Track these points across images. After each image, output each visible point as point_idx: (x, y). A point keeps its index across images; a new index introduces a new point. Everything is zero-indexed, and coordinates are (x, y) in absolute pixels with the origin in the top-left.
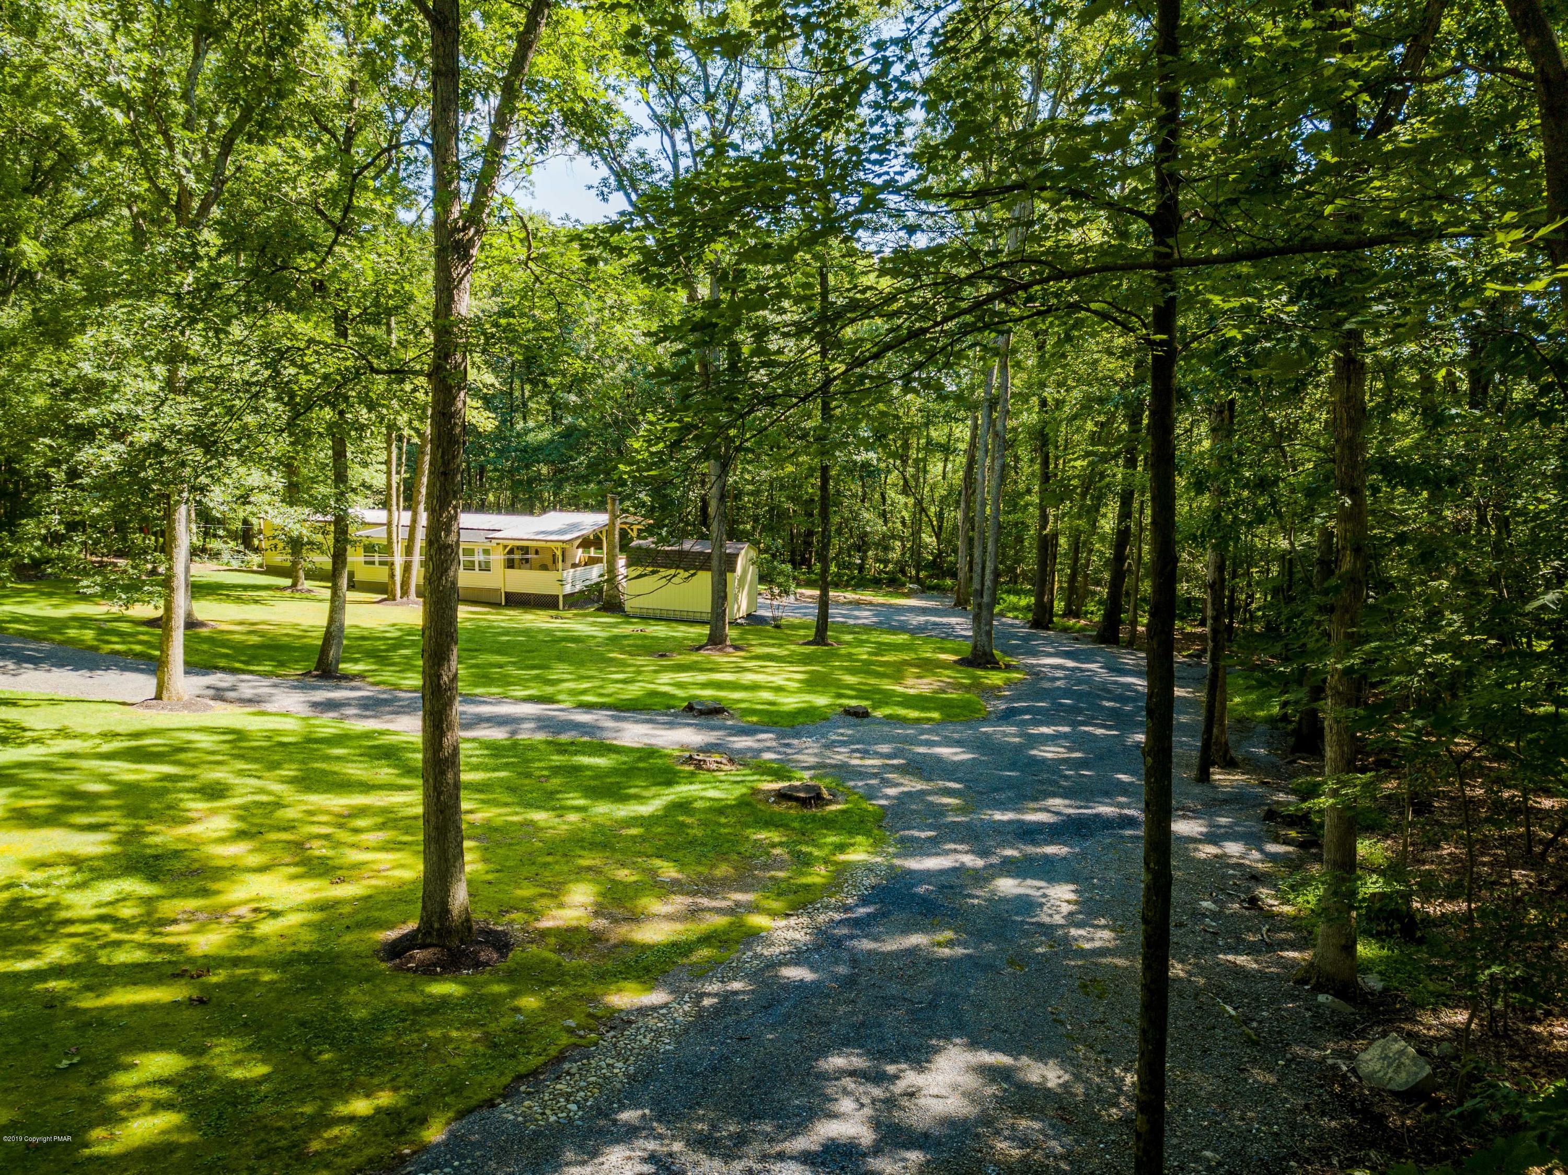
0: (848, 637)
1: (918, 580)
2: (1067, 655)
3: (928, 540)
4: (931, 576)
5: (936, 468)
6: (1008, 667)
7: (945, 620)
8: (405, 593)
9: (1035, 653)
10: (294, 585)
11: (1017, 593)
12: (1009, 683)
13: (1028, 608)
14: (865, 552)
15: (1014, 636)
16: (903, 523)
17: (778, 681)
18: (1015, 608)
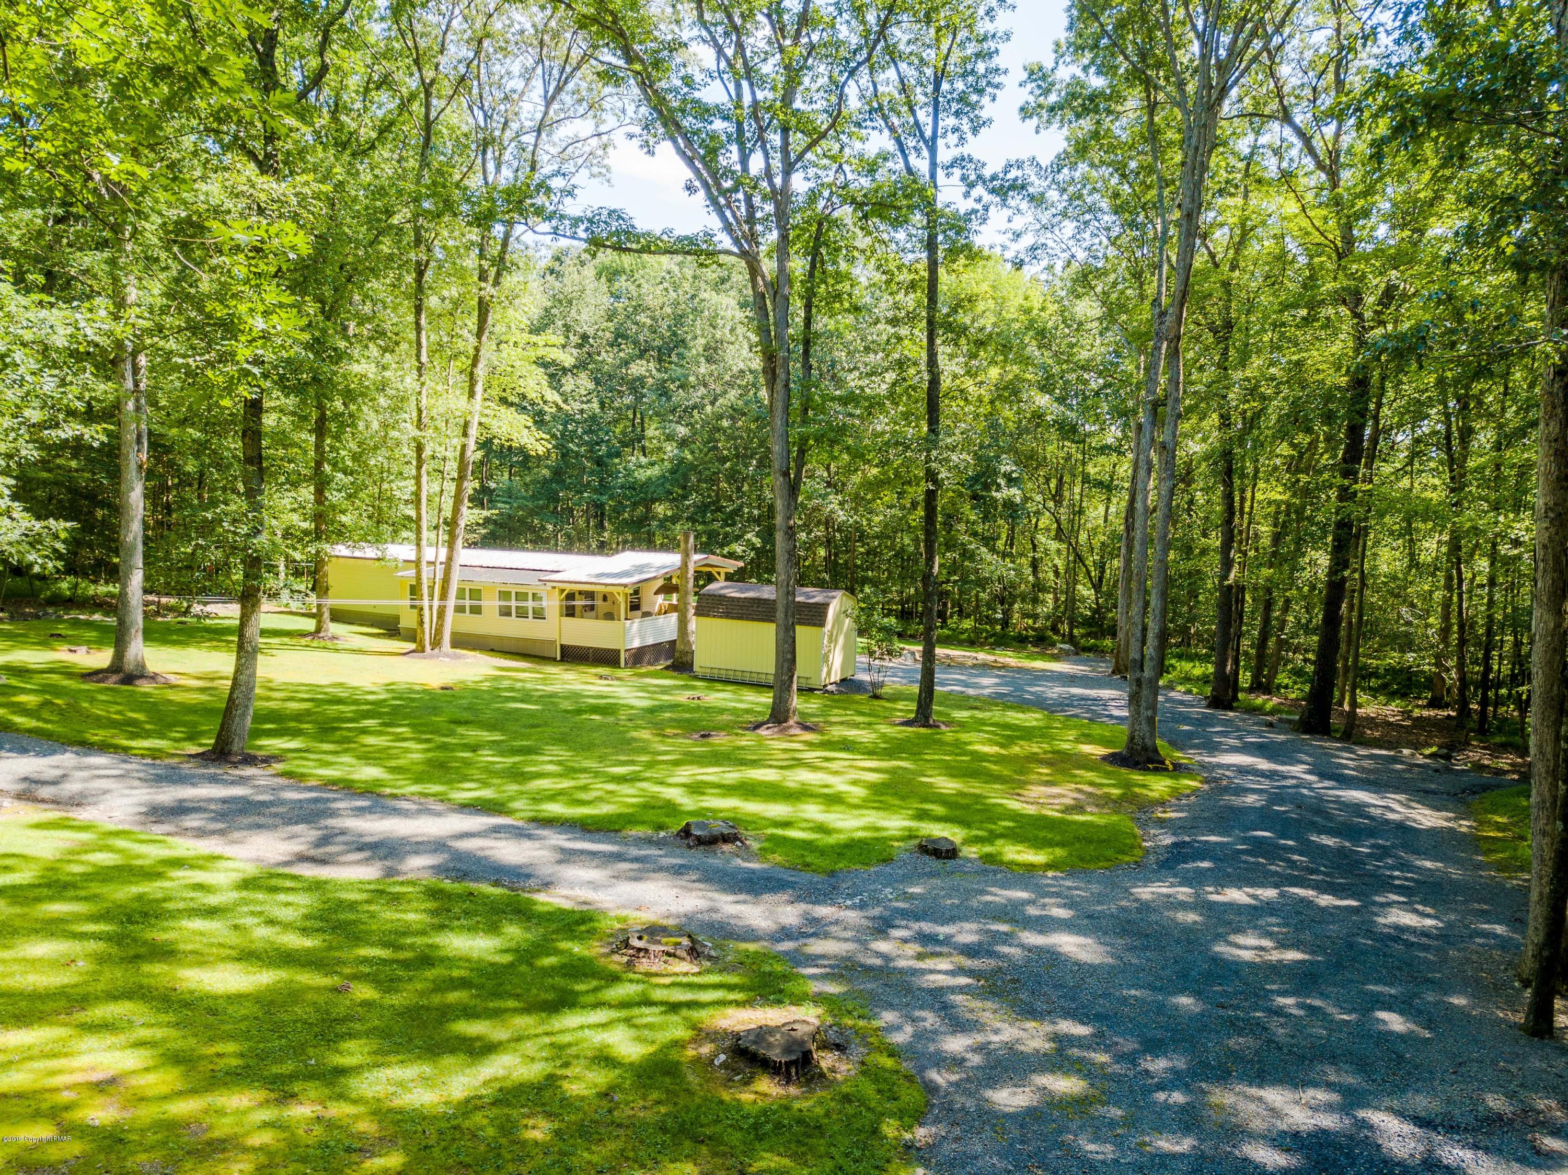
0: (961, 715)
1: (1071, 639)
2: (1261, 750)
3: (1086, 593)
4: (1088, 635)
5: (1095, 512)
6: (1178, 769)
7: (1092, 693)
8: (436, 643)
9: (1213, 748)
10: (318, 630)
11: (1191, 658)
12: (1177, 794)
13: (1205, 679)
14: (1011, 605)
15: (1186, 719)
16: (1057, 573)
17: (839, 785)
18: (1187, 679)
